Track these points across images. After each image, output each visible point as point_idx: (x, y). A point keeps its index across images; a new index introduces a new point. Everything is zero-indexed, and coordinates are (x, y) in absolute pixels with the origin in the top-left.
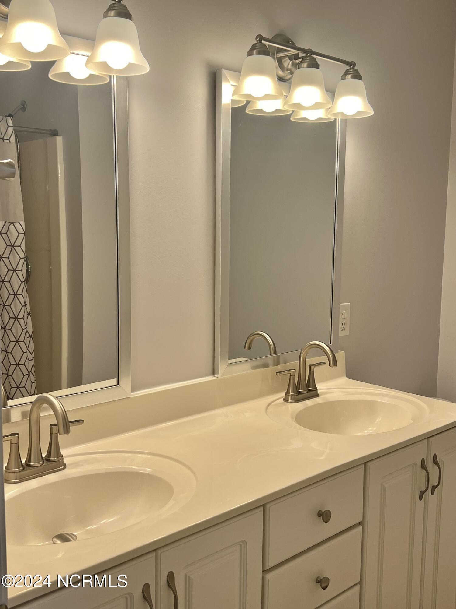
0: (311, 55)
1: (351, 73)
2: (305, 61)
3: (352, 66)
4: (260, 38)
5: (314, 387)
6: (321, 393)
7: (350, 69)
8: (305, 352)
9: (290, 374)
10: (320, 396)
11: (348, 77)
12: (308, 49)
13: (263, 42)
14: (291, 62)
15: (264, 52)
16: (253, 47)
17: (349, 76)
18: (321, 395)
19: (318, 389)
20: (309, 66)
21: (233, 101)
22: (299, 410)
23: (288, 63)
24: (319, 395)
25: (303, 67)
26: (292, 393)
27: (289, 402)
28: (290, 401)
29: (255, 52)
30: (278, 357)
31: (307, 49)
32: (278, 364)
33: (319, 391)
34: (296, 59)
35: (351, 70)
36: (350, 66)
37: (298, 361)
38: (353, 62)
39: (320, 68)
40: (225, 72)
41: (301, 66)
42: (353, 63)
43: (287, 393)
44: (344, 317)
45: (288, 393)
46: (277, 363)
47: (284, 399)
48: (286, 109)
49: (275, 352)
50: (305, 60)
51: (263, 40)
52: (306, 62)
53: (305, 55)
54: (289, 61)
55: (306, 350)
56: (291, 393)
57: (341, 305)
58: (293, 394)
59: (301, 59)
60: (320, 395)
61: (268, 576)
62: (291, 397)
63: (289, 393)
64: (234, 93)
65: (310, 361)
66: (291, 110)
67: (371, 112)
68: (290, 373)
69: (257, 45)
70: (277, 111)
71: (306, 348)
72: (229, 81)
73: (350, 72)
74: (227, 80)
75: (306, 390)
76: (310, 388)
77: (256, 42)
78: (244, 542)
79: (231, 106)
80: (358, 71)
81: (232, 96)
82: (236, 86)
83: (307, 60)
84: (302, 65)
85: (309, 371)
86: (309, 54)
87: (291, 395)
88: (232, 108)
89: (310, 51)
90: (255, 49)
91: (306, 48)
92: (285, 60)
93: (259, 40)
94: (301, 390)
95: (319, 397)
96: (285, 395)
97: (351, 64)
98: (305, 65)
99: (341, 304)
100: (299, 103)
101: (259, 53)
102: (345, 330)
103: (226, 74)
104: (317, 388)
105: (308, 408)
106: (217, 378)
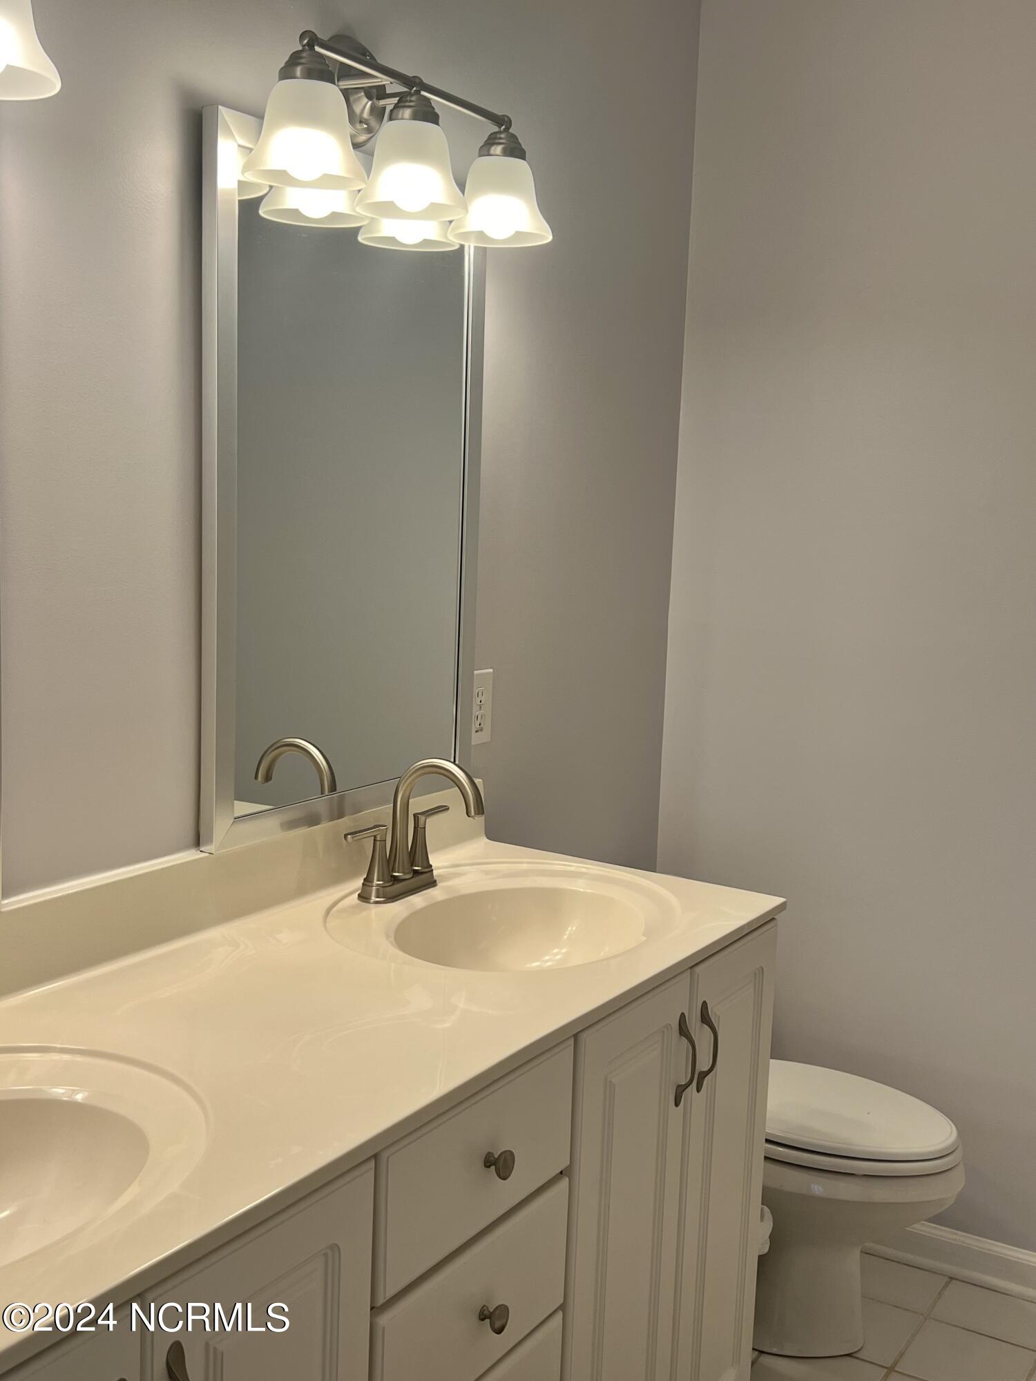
0: (420, 91)
1: (501, 141)
2: (407, 104)
3: (504, 127)
4: (311, 40)
5: (425, 865)
6: (439, 876)
7: (500, 132)
8: (408, 785)
9: (375, 837)
10: (440, 885)
11: (495, 150)
12: (414, 77)
13: (317, 49)
14: (370, 103)
15: (323, 72)
16: (294, 60)
17: (498, 149)
18: (442, 881)
19: (433, 868)
20: (415, 117)
21: (241, 184)
22: (398, 920)
23: (364, 105)
24: (435, 881)
25: (402, 119)
26: (378, 881)
27: (372, 901)
28: (374, 899)
29: (298, 71)
30: (341, 800)
31: (411, 75)
32: (341, 815)
33: (435, 873)
34: (379, 98)
35: (503, 136)
36: (500, 125)
37: (392, 805)
38: (509, 118)
39: (440, 123)
40: (223, 112)
41: (398, 114)
42: (506, 119)
43: (368, 880)
44: (481, 702)
45: (370, 882)
46: (338, 812)
47: (359, 895)
48: (358, 213)
49: (333, 788)
50: (407, 101)
51: (317, 45)
52: (410, 107)
53: (406, 90)
54: (365, 100)
55: (410, 779)
56: (376, 882)
57: (477, 675)
58: (381, 882)
59: (398, 99)
60: (437, 882)
61: (384, 1320)
62: (377, 890)
63: (373, 882)
64: (247, 168)
65: (418, 804)
66: (368, 217)
67: (545, 235)
68: (374, 834)
69: (304, 55)
70: (335, 216)
71: (410, 776)
72: (234, 136)
73: (501, 138)
74: (230, 134)
75: (408, 873)
76: (416, 866)
77: (301, 48)
78: (335, 1248)
79: (239, 195)
80: (518, 140)
81: (243, 173)
82: (251, 150)
83: (411, 101)
84: (399, 111)
85: (415, 827)
86: (415, 89)
87: (378, 885)
88: (239, 201)
89: (417, 81)
90: (300, 64)
91: (409, 72)
92: (356, 96)
93: (308, 44)
94: (398, 872)
95: (437, 887)
96: (361, 885)
97: (502, 121)
98: (407, 113)
99: (476, 672)
100: (392, 202)
101: (309, 75)
102: (482, 730)
103: (227, 119)
104: (431, 866)
105: (416, 915)
106: (207, 854)
